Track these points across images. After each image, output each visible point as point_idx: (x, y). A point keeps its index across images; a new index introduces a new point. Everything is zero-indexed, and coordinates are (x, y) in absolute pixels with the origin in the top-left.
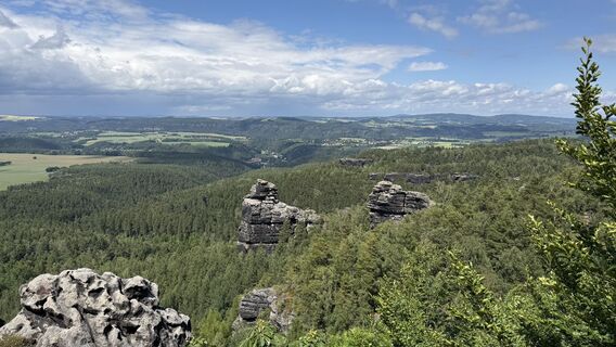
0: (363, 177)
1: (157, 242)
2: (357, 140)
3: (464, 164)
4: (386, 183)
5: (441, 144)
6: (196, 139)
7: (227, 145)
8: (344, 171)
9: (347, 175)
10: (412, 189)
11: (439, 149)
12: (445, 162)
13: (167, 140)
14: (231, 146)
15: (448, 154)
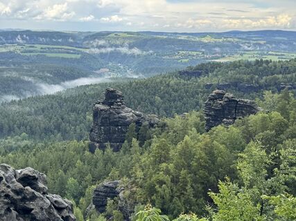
0: (199, 86)
1: (18, 140)
2: (195, 53)
3: (289, 76)
4: (220, 91)
5: (269, 58)
6: (50, 50)
7: (79, 56)
8: (182, 81)
9: (185, 84)
10: (242, 97)
11: (267, 62)
12: (272, 74)
13: (26, 52)
14: (82, 58)
15: (275, 66)
